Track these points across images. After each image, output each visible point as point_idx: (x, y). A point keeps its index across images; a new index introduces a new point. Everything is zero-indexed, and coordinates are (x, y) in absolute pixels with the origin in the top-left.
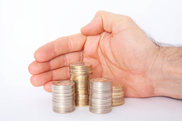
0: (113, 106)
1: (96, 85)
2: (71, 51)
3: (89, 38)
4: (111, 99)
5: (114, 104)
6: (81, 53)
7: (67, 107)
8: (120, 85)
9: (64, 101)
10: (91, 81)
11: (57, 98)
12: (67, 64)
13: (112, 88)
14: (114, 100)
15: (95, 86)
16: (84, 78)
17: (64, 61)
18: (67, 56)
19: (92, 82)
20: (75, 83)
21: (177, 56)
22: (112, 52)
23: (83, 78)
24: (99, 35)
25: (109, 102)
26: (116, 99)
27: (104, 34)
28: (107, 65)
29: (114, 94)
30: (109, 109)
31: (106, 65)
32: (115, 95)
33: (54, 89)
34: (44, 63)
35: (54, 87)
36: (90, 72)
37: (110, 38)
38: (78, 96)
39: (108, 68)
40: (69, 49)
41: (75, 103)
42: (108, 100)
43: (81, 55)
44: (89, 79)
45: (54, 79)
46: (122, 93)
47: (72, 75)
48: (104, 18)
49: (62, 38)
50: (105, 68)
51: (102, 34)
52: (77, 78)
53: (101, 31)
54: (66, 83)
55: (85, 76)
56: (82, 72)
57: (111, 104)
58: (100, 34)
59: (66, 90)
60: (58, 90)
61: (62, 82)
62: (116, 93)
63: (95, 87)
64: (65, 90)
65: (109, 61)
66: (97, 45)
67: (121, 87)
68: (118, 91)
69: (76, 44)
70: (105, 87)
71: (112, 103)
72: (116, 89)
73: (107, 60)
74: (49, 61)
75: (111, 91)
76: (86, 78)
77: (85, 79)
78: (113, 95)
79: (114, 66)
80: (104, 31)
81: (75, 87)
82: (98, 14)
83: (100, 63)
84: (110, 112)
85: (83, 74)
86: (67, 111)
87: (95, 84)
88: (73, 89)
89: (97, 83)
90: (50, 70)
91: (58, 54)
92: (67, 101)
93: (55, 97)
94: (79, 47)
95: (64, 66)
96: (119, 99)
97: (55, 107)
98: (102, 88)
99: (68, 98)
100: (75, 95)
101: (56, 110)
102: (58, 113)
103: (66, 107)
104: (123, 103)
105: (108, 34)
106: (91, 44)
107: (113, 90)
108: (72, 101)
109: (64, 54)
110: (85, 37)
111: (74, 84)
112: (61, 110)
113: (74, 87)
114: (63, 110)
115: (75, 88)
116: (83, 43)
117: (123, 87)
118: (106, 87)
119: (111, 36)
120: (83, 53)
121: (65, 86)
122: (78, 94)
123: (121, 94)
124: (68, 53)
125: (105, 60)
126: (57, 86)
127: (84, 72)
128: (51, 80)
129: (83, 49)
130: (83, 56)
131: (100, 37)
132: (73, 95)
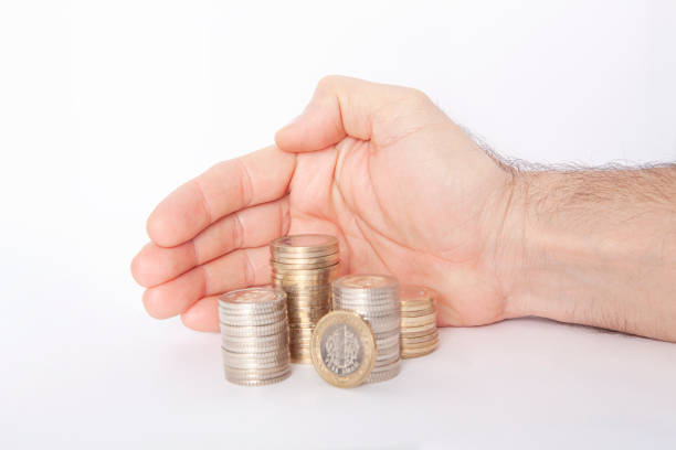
0: (403, 358)
1: (348, 297)
2: (252, 203)
3: (303, 160)
4: (397, 336)
5: (406, 351)
6: (284, 205)
7: (265, 366)
8: (422, 293)
9: (256, 350)
10: (334, 284)
11: (235, 340)
12: (242, 242)
13: (400, 305)
14: (405, 341)
15: (349, 300)
16: (315, 278)
17: (235, 236)
18: (243, 219)
19: (337, 289)
20: (288, 293)
21: (562, 200)
22: (378, 201)
23: (310, 278)
24: (331, 149)
25: (390, 346)
26: (413, 336)
27: (345, 145)
28: (365, 237)
29: (405, 322)
30: (393, 366)
31: (361, 236)
32: (409, 325)
33: (225, 314)
34: (176, 250)
35: (225, 308)
36: (332, 258)
37: (368, 158)
38: (298, 331)
39: (368, 244)
40: (246, 198)
41: (289, 354)
42: (389, 340)
43: (284, 213)
44: (330, 281)
45: (210, 290)
46: (432, 317)
47: (280, 271)
48: (343, 100)
49: (221, 166)
50: (358, 245)
51: (340, 145)
52: (291, 278)
53: (337, 137)
54: (262, 296)
55: (316, 272)
56: (306, 261)
57: (397, 352)
58: (335, 145)
59: (261, 317)
60: (237, 318)
61: (249, 292)
62: (410, 320)
63: (347, 302)
64: (259, 315)
65: (369, 225)
66: (329, 181)
67: (427, 299)
68: (420, 314)
69: (265, 182)
70: (378, 302)
71: (401, 348)
72: (411, 306)
73: (362, 223)
74: (192, 240)
75: (398, 313)
76: (321, 277)
77: (318, 281)
78: (403, 325)
79: (384, 241)
80: (347, 135)
81: (289, 304)
82: (326, 87)
83: (341, 230)
84: (395, 375)
85: (311, 267)
86: (267, 379)
87: (349, 294)
88: (280, 312)
89: (352, 291)
90: (195, 267)
91: (215, 215)
92: (264, 350)
93: (229, 338)
94: (275, 190)
95: (235, 250)
96: (421, 336)
97: (231, 368)
98: (369, 305)
99: (268, 339)
100: (288, 329)
101: (234, 376)
102: (242, 384)
103: (263, 366)
104: (433, 347)
105: (359, 143)
106: (311, 179)
107: (403, 309)
108: (281, 349)
109: (234, 213)
110: (291, 158)
111: (285, 295)
112: (251, 376)
113: (286, 306)
114: (254, 376)
115: (288, 309)
116: (286, 177)
117: (432, 300)
118: (382, 302)
119: (372, 150)
120: (289, 204)
121: (259, 303)
122: (298, 327)
123: (427, 321)
124: (243, 209)
125: (358, 225)
126: (232, 306)
127: (314, 261)
128: (203, 296)
129: (287, 193)
130: (288, 213)
131: (335, 154)
132: (282, 332)
